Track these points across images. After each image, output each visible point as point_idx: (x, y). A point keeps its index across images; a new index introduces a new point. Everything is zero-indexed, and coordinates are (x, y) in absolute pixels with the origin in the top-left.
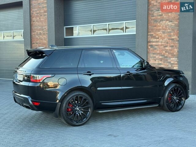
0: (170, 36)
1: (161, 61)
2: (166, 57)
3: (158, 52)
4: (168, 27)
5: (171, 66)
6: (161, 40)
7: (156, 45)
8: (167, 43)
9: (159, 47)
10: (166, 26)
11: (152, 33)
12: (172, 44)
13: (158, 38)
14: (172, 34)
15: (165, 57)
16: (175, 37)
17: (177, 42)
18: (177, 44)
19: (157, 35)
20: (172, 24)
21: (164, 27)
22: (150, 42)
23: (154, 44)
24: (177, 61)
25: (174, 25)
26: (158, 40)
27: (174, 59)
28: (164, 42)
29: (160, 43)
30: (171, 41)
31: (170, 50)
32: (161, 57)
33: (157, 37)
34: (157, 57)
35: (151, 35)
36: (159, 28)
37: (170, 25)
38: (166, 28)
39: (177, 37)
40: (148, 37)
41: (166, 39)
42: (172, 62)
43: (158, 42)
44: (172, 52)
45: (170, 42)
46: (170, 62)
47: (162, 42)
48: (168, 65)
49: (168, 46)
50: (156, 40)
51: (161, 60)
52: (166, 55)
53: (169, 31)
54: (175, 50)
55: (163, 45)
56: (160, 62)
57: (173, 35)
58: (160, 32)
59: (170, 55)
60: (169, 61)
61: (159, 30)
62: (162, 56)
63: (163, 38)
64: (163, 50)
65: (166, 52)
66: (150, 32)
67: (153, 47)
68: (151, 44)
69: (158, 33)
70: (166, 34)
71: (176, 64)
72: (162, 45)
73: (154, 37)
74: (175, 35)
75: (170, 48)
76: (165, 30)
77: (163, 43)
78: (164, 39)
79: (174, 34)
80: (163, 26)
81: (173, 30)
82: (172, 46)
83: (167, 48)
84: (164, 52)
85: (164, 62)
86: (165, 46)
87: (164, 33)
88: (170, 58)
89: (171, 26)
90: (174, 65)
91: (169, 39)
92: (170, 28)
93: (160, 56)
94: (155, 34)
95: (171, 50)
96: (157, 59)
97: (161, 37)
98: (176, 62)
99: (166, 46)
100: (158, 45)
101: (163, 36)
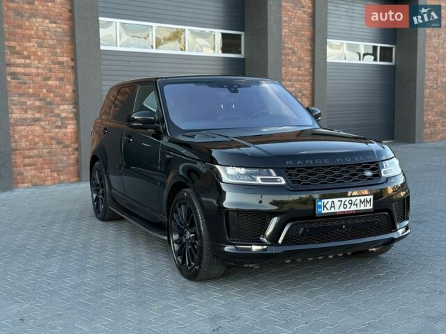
0: (55, 55)
1: (40, 112)
2: (51, 103)
3: (31, 91)
4: (48, 33)
5: (62, 123)
6: (37, 62)
7: (24, 74)
8: (50, 71)
9: (32, 79)
10: (44, 31)
11: (13, 44)
12: (61, 75)
13: (28, 57)
14: (58, 50)
15: (47, 104)
16: (65, 59)
17: (69, 71)
18: (69, 75)
19: (26, 49)
20: (58, 29)
21: (41, 33)
22: (10, 65)
23: (19, 70)
24: (72, 112)
25: (60, 30)
26: (28, 61)
27: (66, 107)
28: (44, 69)
29: (34, 70)
30: (57, 66)
31: (56, 87)
32: (37, 103)
33: (25, 53)
34: (28, 103)
35: (10, 47)
36: (28, 32)
37: (53, 30)
38: (45, 34)
39: (69, 59)
41: (46, 62)
42: (63, 115)
43: (28, 67)
44: (61, 91)
45: (55, 68)
46: (58, 116)
47: (38, 68)
48: (55, 122)
49: (54, 78)
50: (23, 60)
51: (39, 109)
52: (48, 99)
53: (51, 42)
54: (67, 87)
55: (42, 74)
56: (38, 115)
57: (61, 54)
58: (31, 44)
59: (58, 99)
60: (57, 111)
61: (29, 38)
62: (40, 100)
63: (40, 59)
64: (41, 87)
65: (49, 91)
66: (9, 40)
67: (18, 79)
68: (13, 69)
69: (28, 44)
70: (45, 50)
71: (71, 119)
72: (38, 75)
73: (20, 54)
74: (65, 55)
75: (58, 83)
76: (43, 39)
77: (40, 71)
78: (43, 62)
79: (61, 52)
80: (37, 30)
81: (60, 42)
82: (61, 79)
83: (50, 82)
84: (45, 91)
85: (46, 116)
86: (44, 76)
87: (40, 46)
88: (58, 105)
89: (56, 31)
90: (67, 122)
91: (53, 62)
92: (54, 38)
93: (36, 100)
94: (20, 45)
95: (59, 88)
96: (31, 108)
97: (34, 54)
98: (71, 115)
99: (48, 79)
100: (31, 75)
101: (39, 53)
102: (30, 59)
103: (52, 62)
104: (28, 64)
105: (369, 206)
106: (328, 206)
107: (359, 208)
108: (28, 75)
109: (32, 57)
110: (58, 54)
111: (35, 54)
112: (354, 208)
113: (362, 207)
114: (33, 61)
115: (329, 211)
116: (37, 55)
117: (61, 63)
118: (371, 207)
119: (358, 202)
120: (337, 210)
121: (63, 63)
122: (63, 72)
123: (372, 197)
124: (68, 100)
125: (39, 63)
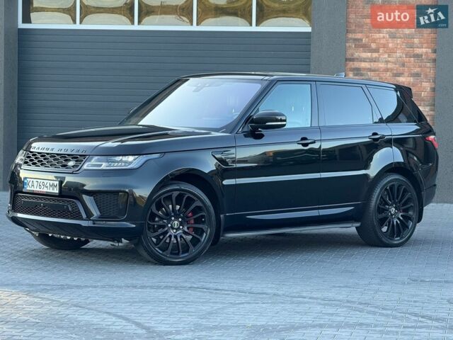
6: (386, 56)
7: (370, 70)
8: (403, 65)
9: (378, 75)
11: (359, 36)
12: (417, 70)
13: (377, 51)
14: (416, 41)
16: (424, 50)
17: (428, 64)
18: (428, 70)
19: (374, 41)
22: (352, 60)
23: (363, 65)
26: (375, 55)
28: (395, 63)
29: (382, 65)
30: (412, 59)
33: (373, 46)
35: (355, 40)
39: (430, 50)
40: (347, 45)
41: (398, 55)
43: (375, 61)
45: (409, 62)
47: (387, 62)
49: (406, 74)
50: (369, 54)
53: (407, 32)
54: (425, 84)
55: (392, 70)
57: (419, 46)
58: (382, 35)
63: (391, 52)
66: (354, 32)
67: (362, 75)
68: (356, 64)
69: (377, 36)
70: (399, 41)
72: (387, 70)
73: (366, 47)
74: (425, 45)
75: (412, 79)
77: (390, 66)
78: (394, 55)
79: (421, 43)
82: (417, 75)
86: (395, 72)
87: (393, 36)
91: (408, 55)
94: (367, 37)
97: (384, 48)
99: (400, 75)
100: (378, 70)
101: (390, 45)
102: (378, 52)
103: (406, 55)
104: (376, 57)
105: (56, 191)
106: (30, 184)
107: (48, 191)
108: (373, 71)
109: (381, 51)
110: (415, 46)
111: (385, 46)
112: (45, 190)
113: (51, 190)
114: (382, 54)
115: (31, 189)
116: (388, 48)
117: (418, 56)
118: (57, 192)
119: (48, 185)
120: (35, 189)
121: (422, 55)
122: (420, 67)
123: (58, 182)
124: (424, 101)
125: (389, 57)
